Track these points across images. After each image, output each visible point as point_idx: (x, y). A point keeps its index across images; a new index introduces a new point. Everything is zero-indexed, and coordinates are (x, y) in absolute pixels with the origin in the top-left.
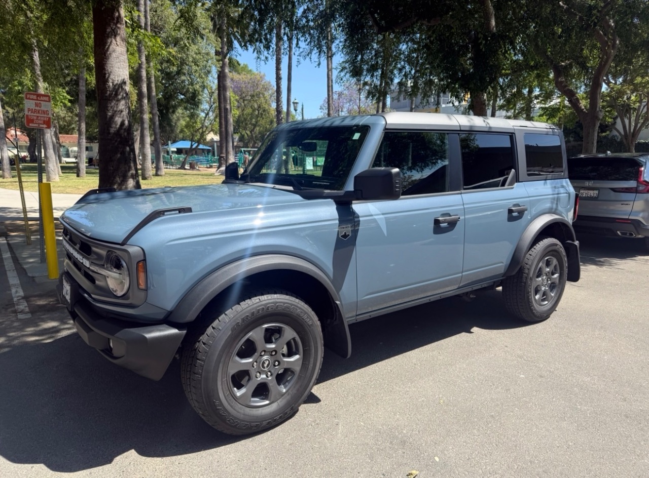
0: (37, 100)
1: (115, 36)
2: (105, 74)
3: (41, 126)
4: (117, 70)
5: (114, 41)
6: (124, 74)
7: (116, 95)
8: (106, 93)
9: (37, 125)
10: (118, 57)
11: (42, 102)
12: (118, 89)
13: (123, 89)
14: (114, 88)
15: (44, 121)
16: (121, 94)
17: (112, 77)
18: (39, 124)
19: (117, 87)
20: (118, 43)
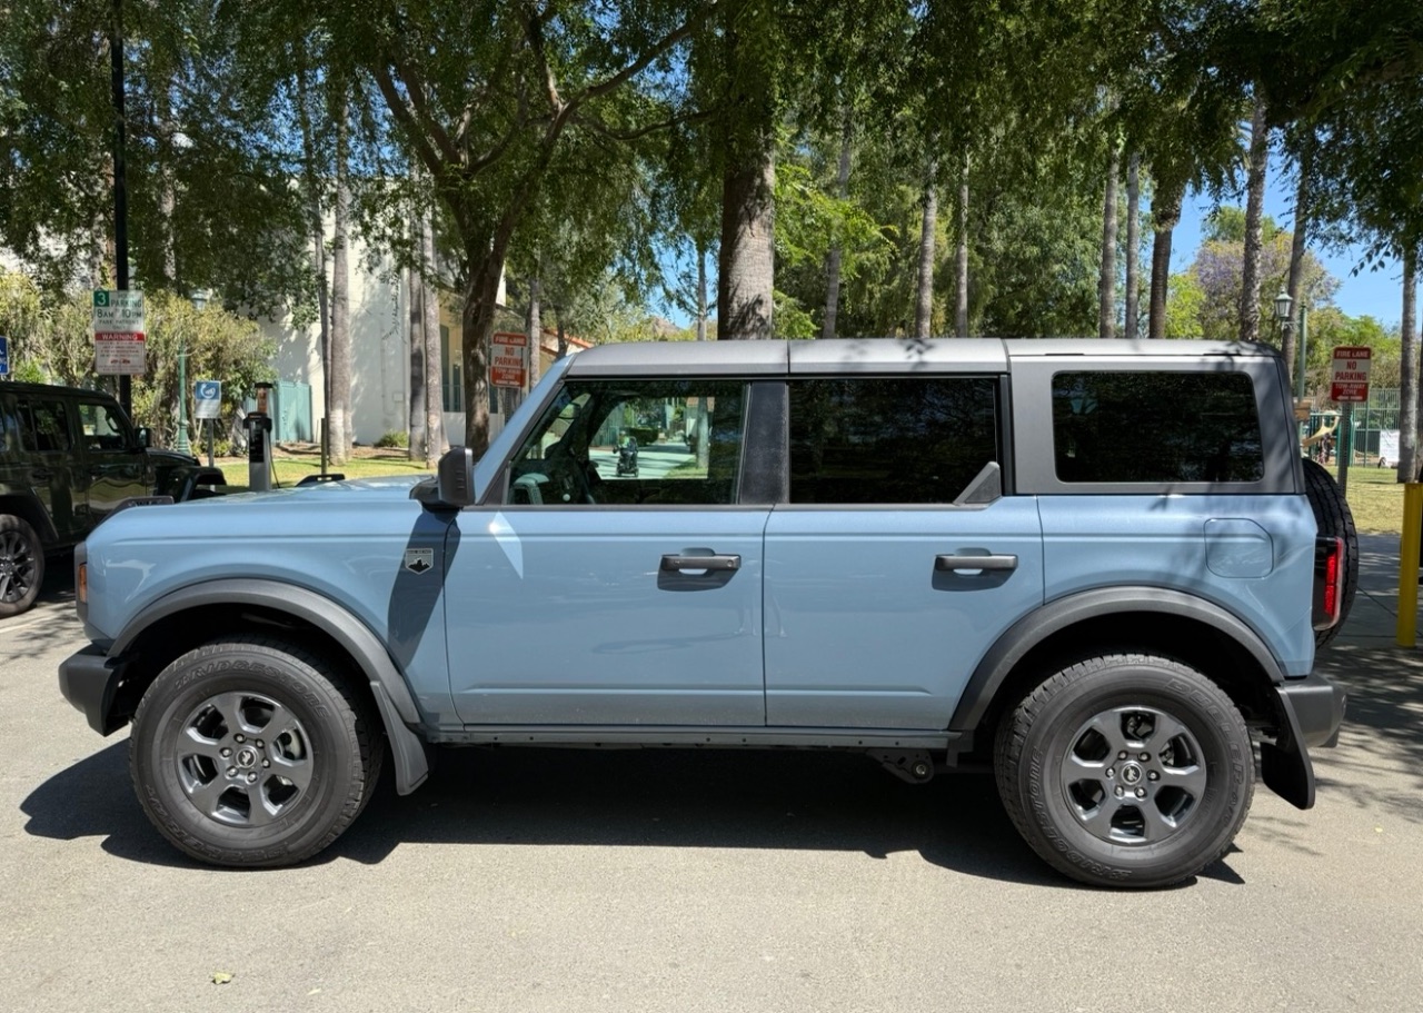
0: (509, 343)
1: (751, 220)
2: (728, 288)
3: (511, 383)
4: (747, 278)
5: (748, 230)
6: (760, 284)
7: (743, 323)
8: (727, 321)
9: (506, 382)
10: (752, 258)
11: (514, 347)
12: (748, 313)
13: (754, 313)
14: (741, 313)
15: (516, 376)
16: (752, 322)
17: (739, 292)
18: (509, 380)
19: (745, 310)
20: (754, 232)
